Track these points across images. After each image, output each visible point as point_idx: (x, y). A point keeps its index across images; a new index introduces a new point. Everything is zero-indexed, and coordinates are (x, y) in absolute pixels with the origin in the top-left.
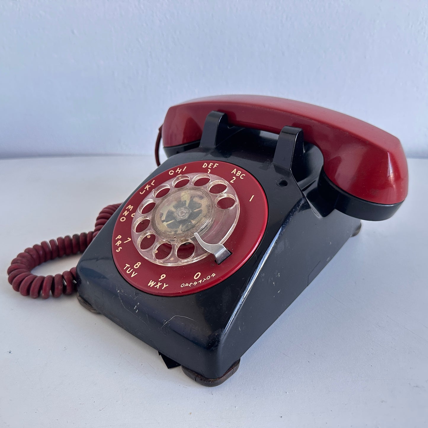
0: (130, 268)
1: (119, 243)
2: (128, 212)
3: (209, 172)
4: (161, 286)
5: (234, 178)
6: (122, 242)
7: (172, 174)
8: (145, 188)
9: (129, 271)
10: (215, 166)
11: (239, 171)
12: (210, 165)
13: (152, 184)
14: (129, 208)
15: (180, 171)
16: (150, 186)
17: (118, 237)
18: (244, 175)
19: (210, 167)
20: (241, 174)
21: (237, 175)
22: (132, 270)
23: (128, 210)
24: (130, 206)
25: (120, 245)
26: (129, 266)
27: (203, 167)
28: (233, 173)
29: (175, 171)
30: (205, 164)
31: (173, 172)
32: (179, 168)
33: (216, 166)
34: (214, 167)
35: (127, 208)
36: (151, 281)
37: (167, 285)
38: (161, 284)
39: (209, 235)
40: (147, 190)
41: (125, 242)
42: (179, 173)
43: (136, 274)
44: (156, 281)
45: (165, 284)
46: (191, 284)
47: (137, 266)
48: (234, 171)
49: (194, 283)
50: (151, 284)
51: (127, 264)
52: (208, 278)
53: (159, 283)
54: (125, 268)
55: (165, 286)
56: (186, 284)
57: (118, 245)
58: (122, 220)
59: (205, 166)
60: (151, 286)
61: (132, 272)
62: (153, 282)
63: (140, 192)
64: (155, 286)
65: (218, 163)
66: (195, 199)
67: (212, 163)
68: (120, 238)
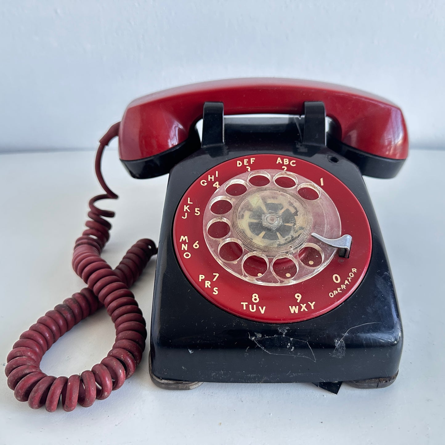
0: (250, 306)
1: (208, 284)
2: (187, 245)
3: (249, 170)
4: (308, 307)
5: (284, 168)
6: (212, 281)
7: (206, 184)
8: (185, 210)
9: (253, 309)
11: (285, 160)
12: (245, 162)
13: (189, 202)
14: (184, 240)
15: (213, 178)
16: (188, 206)
17: (200, 278)
18: (294, 161)
19: (248, 164)
20: (289, 162)
21: (285, 164)
22: (255, 306)
23: (184, 242)
24: (182, 237)
25: (213, 285)
26: (247, 303)
27: (238, 166)
28: (279, 163)
29: (207, 179)
30: (238, 162)
31: (206, 181)
32: (209, 176)
33: (253, 161)
34: (252, 163)
35: (181, 241)
36: (290, 307)
37: (314, 303)
38: (305, 305)
39: (325, 230)
40: (189, 211)
41: (214, 280)
42: (213, 180)
43: (264, 308)
44: (295, 303)
45: (309, 303)
46: (339, 289)
47: (256, 299)
48: (279, 160)
49: (342, 287)
50: (294, 310)
51: (242, 303)
52: (352, 275)
53: (301, 305)
54: (245, 308)
55: (312, 305)
56: (334, 291)
57: (210, 287)
58: (187, 256)
59: (240, 164)
60: (297, 312)
61: (257, 308)
62: (294, 307)
63: (183, 217)
64: (302, 310)
65: (253, 157)
66: (270, 201)
67: (246, 158)
68: (203, 278)
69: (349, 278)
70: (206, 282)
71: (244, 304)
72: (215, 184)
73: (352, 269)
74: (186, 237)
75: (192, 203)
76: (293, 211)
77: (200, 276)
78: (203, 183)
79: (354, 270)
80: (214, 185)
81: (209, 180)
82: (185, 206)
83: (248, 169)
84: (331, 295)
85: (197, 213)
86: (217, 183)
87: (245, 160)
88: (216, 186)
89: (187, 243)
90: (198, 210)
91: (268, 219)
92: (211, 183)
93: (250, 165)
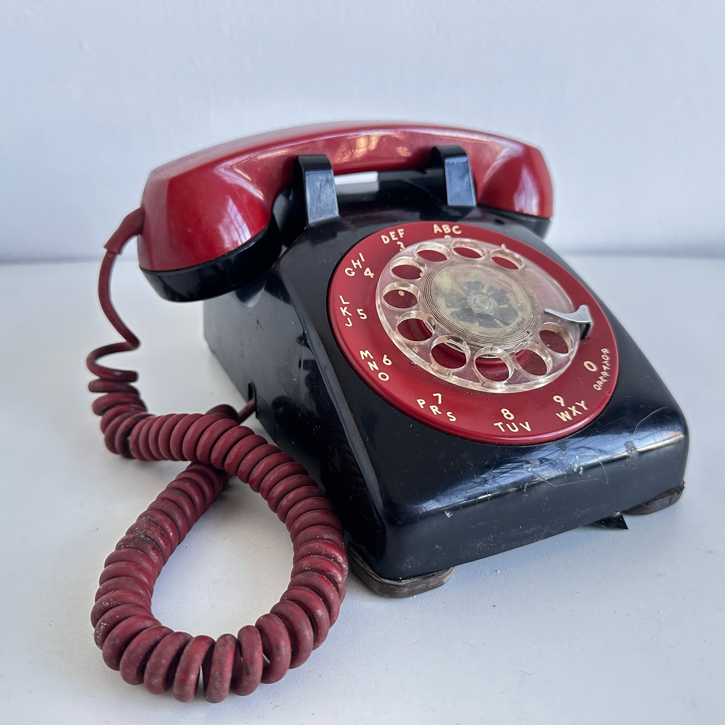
0: (508, 425)
1: (435, 410)
3: (402, 246)
4: (579, 408)
6: (436, 404)
7: (353, 273)
8: (344, 315)
9: (514, 429)
10: (401, 235)
11: (443, 227)
12: (393, 237)
13: (344, 303)
14: (367, 357)
15: (359, 263)
16: (346, 308)
17: (421, 404)
18: (457, 227)
19: (397, 239)
20: (451, 228)
21: (446, 232)
22: (513, 424)
23: (368, 359)
24: (362, 352)
25: (443, 408)
26: (501, 423)
27: (385, 242)
28: (438, 231)
29: (352, 267)
30: (383, 237)
31: (352, 270)
32: (353, 261)
33: (403, 234)
35: (363, 358)
36: (557, 414)
37: (582, 402)
38: (574, 407)
39: (555, 303)
40: (350, 315)
41: (440, 402)
42: (361, 267)
43: (527, 423)
44: (563, 410)
45: (577, 403)
46: (601, 378)
47: (509, 416)
48: (436, 228)
49: (603, 375)
50: (564, 416)
51: (495, 425)
52: (606, 358)
53: (569, 408)
54: (503, 430)
55: (582, 404)
56: (597, 382)
57: (440, 413)
58: (384, 378)
59: (386, 240)
60: (570, 419)
61: (518, 426)
62: (562, 413)
63: (346, 324)
64: (575, 414)
65: (400, 228)
66: (463, 280)
67: (392, 230)
68: (424, 402)
69: (605, 362)
71: (499, 424)
72: (366, 272)
73: (602, 350)
74: (367, 352)
77: (419, 401)
78: (349, 272)
80: (366, 274)
82: (341, 308)
83: (400, 245)
84: (597, 387)
86: (368, 270)
87: (391, 233)
88: (368, 275)
89: (373, 360)
90: (361, 312)
91: (477, 302)
92: (359, 271)
93: (400, 239)
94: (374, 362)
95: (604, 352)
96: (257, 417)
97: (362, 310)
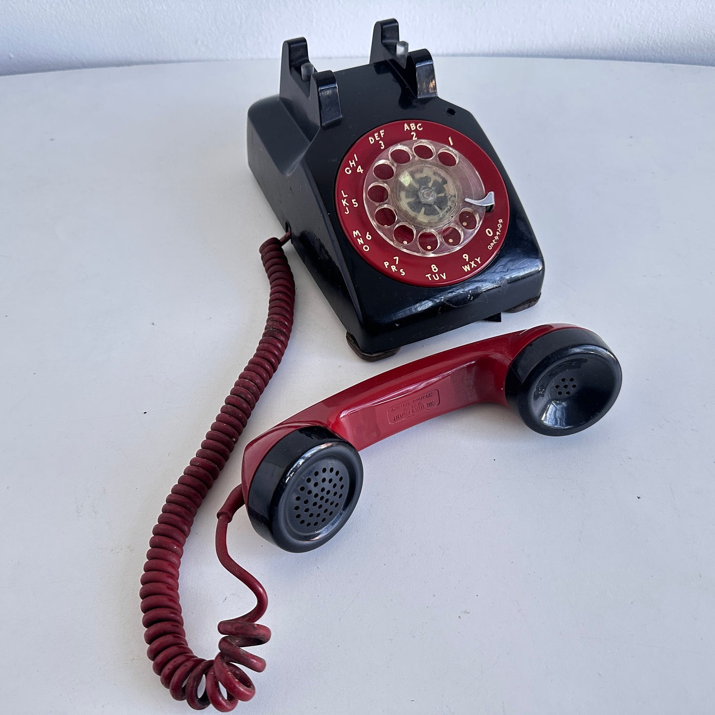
0: (433, 276)
1: (394, 268)
4: (476, 263)
5: (413, 135)
6: (395, 265)
7: (350, 171)
8: (344, 205)
9: (436, 278)
10: (382, 134)
11: (411, 125)
12: (376, 137)
13: (344, 196)
14: (357, 235)
15: (354, 163)
16: (345, 200)
17: (386, 265)
18: (420, 125)
20: (416, 126)
21: (413, 129)
22: (437, 275)
23: (358, 237)
24: (354, 232)
25: (398, 268)
26: (430, 275)
27: (371, 143)
28: (407, 129)
29: (350, 167)
30: (370, 138)
31: (349, 169)
32: (350, 162)
33: (383, 134)
34: (382, 136)
35: (355, 236)
36: (463, 267)
37: (479, 258)
38: (473, 262)
39: (473, 193)
40: (348, 205)
41: (397, 263)
42: (355, 166)
43: (444, 274)
44: (466, 263)
45: (476, 259)
46: (494, 241)
47: (435, 269)
48: (406, 127)
49: (495, 239)
50: (466, 268)
51: (426, 276)
52: (500, 226)
53: (471, 263)
54: (430, 279)
55: (478, 260)
56: (491, 244)
57: (396, 270)
58: (366, 249)
59: (372, 140)
60: (469, 270)
61: (439, 276)
62: (466, 266)
63: (346, 213)
64: (473, 267)
65: (381, 129)
66: (418, 176)
67: (376, 132)
68: (388, 264)
69: (499, 229)
70: (392, 267)
71: (428, 276)
72: (358, 169)
73: (499, 220)
74: (357, 231)
75: (347, 196)
76: (440, 180)
77: (385, 263)
78: (348, 171)
79: (501, 221)
80: (358, 171)
81: (352, 166)
82: (342, 200)
83: (381, 143)
84: (490, 247)
85: (355, 204)
86: (359, 167)
87: (375, 135)
88: (359, 171)
89: (360, 237)
90: (355, 201)
91: (425, 196)
92: (354, 169)
93: (381, 139)
94: (361, 239)
95: (500, 222)
96: (292, 243)
97: (355, 200)
